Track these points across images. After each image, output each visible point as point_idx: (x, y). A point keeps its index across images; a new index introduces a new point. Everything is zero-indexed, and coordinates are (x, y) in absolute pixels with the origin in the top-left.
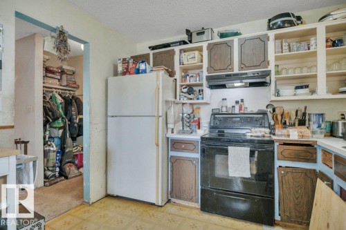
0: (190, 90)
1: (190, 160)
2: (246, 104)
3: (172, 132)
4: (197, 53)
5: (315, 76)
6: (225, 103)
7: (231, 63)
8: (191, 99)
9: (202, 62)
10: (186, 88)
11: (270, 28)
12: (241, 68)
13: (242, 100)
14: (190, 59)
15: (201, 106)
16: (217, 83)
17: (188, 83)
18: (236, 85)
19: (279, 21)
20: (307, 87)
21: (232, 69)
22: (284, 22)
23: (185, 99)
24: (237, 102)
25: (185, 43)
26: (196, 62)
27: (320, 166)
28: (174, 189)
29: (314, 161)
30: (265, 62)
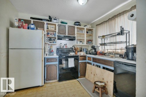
0: (50, 39)
1: (55, 65)
2: (67, 45)
3: (47, 55)
4: (54, 26)
5: (84, 40)
6: (61, 45)
7: (66, 32)
8: (51, 43)
9: (56, 29)
10: (49, 38)
11: (75, 25)
12: (68, 34)
13: (66, 44)
14: (51, 28)
15: (53, 45)
16: (60, 38)
17: (49, 36)
18: (67, 39)
19: (77, 23)
20: (82, 42)
21: (66, 34)
22: (78, 24)
23: (49, 42)
24: (65, 45)
25: (49, 21)
26: (53, 29)
27: (87, 61)
28: (48, 77)
29: (86, 60)
30: (74, 34)
